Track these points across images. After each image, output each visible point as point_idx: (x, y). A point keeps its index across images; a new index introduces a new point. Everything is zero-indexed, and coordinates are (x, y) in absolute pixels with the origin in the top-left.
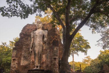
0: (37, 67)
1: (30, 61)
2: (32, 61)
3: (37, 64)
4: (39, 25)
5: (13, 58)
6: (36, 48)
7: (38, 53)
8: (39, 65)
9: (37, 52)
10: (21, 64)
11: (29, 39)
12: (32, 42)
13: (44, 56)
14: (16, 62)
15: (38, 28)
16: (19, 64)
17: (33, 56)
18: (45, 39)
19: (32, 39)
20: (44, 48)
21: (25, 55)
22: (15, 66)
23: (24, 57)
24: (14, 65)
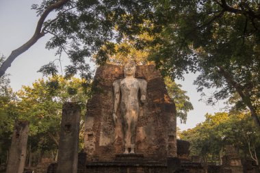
0: (130, 149)
1: (114, 138)
2: (117, 137)
3: (128, 143)
4: (132, 68)
5: (90, 133)
6: (128, 114)
7: (132, 123)
8: (132, 146)
9: (129, 122)
10: (100, 145)
11: (110, 94)
12: (117, 102)
13: (141, 130)
14: (94, 140)
15: (129, 75)
16: (97, 143)
17: (119, 129)
18: (144, 97)
19: (117, 96)
20: (141, 115)
21: (106, 127)
22: (92, 147)
23: (104, 130)
24: (91, 145)
